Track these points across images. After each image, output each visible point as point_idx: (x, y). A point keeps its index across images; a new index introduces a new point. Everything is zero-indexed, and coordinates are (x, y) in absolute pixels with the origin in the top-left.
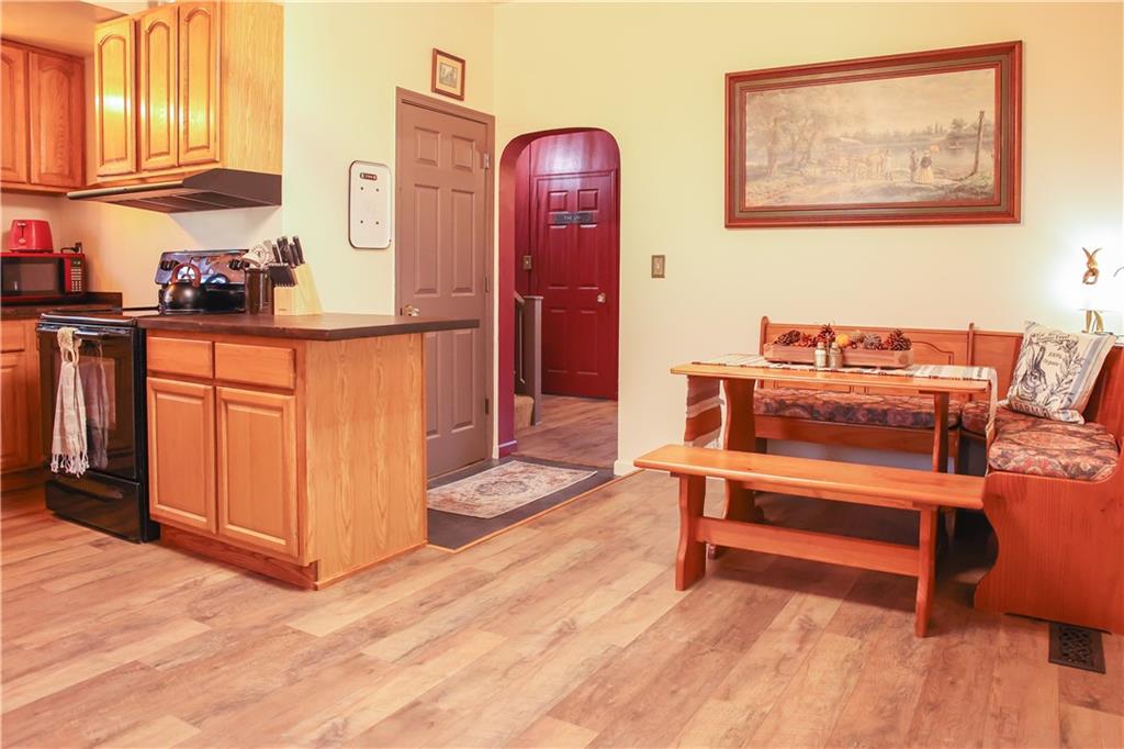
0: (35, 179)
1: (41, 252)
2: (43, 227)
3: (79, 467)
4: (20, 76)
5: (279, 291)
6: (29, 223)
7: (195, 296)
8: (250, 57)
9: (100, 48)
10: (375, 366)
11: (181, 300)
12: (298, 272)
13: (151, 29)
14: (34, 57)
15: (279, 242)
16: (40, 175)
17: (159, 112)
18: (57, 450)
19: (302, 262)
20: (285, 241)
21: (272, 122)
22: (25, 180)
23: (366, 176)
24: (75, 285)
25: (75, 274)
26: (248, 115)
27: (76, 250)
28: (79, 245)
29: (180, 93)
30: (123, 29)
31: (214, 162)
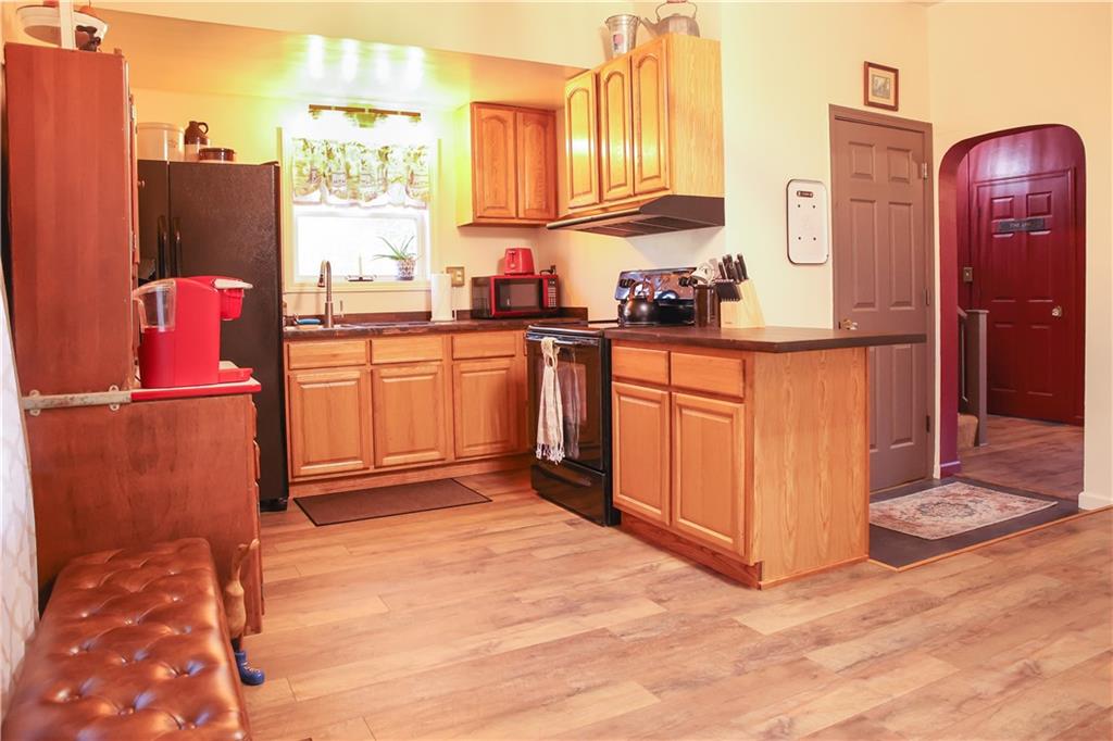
0: (521, 215)
1: (526, 274)
2: (527, 253)
3: (557, 456)
4: (511, 132)
5: (726, 305)
6: (516, 250)
7: (650, 310)
8: (693, 91)
9: (569, 100)
10: (785, 385)
11: (638, 314)
12: (742, 287)
13: (609, 79)
14: (520, 115)
15: (724, 260)
16: (525, 211)
17: (617, 150)
18: (541, 440)
19: (746, 278)
20: (730, 258)
21: (714, 148)
22: (514, 215)
23: (802, 194)
24: (551, 303)
25: (551, 292)
26: (693, 144)
27: (551, 272)
28: (553, 267)
29: (634, 131)
30: (587, 82)
31: (666, 189)
